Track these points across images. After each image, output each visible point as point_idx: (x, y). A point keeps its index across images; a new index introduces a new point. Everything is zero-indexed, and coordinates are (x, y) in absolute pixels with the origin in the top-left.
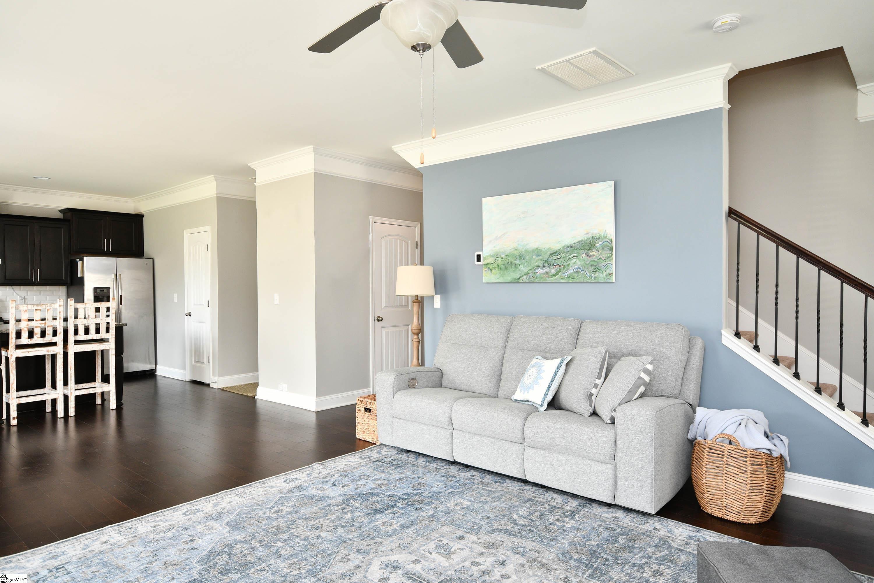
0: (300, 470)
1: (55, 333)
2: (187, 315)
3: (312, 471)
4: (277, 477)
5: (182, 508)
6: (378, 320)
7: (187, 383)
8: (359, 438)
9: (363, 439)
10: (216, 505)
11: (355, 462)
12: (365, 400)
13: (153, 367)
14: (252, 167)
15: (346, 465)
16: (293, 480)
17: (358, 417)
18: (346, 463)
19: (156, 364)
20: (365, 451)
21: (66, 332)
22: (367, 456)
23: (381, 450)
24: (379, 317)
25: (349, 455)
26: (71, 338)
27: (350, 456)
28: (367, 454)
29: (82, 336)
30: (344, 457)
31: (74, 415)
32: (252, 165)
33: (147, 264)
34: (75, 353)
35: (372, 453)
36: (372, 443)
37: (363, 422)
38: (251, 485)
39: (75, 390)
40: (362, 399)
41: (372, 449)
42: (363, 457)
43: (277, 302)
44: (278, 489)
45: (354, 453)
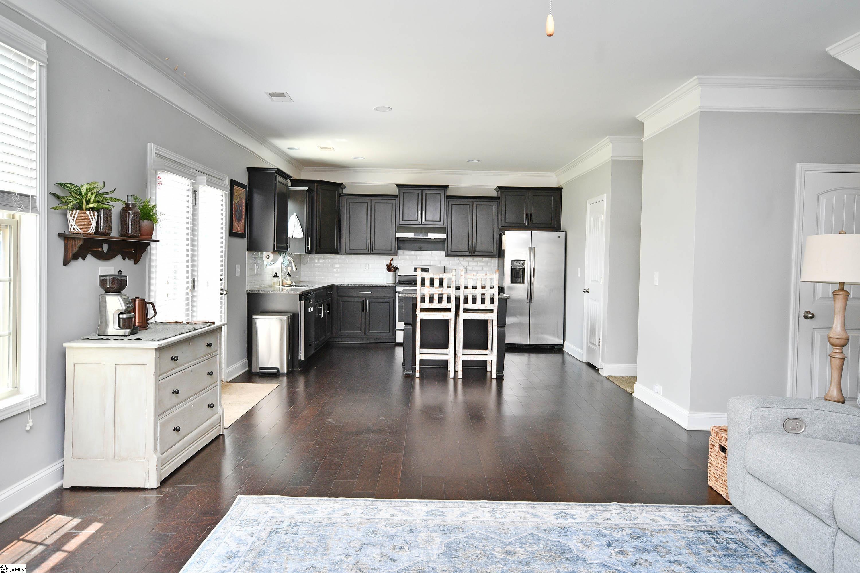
0: (589, 505)
1: (449, 300)
2: (584, 292)
3: (600, 513)
4: (554, 504)
5: (433, 505)
6: (806, 318)
7: (585, 364)
8: (711, 485)
9: (715, 489)
10: (463, 514)
11: (671, 520)
12: (720, 432)
13: (561, 342)
14: (640, 120)
15: (654, 521)
16: (567, 516)
17: (711, 455)
18: (656, 518)
19: (564, 340)
20: (702, 510)
21: (457, 299)
22: (698, 517)
23: (729, 515)
24: (808, 312)
25: (673, 507)
26: (462, 306)
27: (673, 509)
28: (700, 515)
29: (470, 306)
30: (662, 507)
31: (461, 378)
32: (640, 117)
33: (559, 237)
34: (464, 320)
35: (709, 515)
36: (725, 499)
37: (716, 465)
38: (518, 504)
39: (463, 354)
40: (717, 430)
41: (716, 510)
42: (690, 518)
43: (657, 283)
44: (539, 520)
45: (681, 507)
